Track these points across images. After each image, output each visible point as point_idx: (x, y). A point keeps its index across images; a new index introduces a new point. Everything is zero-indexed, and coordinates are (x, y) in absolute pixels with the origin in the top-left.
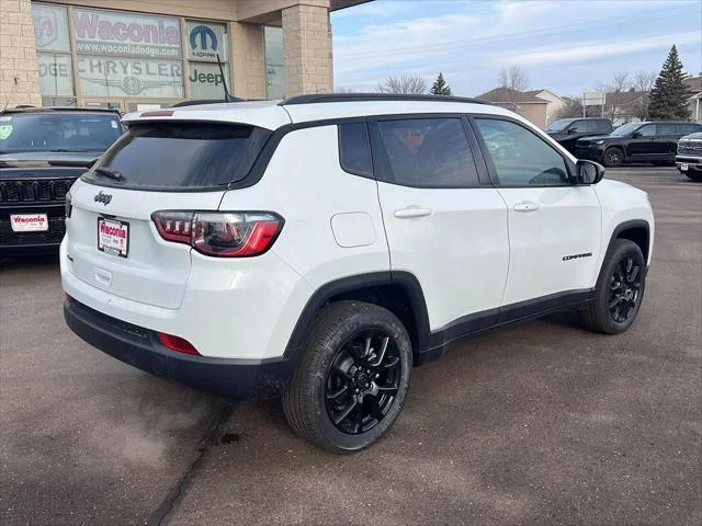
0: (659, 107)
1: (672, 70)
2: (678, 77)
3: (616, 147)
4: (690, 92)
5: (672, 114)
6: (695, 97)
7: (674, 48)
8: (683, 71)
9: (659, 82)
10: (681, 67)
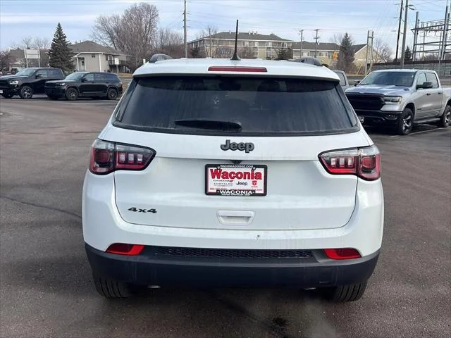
0: (56, 61)
1: (60, 39)
2: (64, 43)
3: (72, 87)
4: (72, 53)
5: (64, 66)
6: (76, 56)
7: (59, 25)
8: (67, 40)
9: (53, 45)
10: (65, 37)
